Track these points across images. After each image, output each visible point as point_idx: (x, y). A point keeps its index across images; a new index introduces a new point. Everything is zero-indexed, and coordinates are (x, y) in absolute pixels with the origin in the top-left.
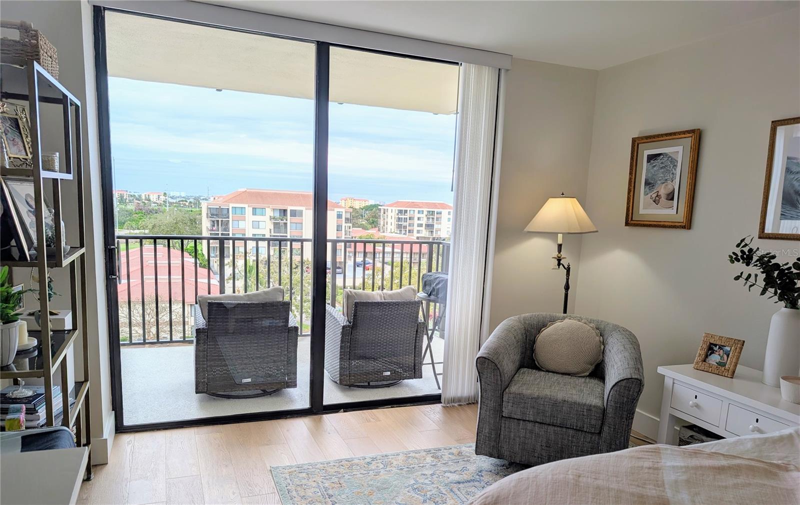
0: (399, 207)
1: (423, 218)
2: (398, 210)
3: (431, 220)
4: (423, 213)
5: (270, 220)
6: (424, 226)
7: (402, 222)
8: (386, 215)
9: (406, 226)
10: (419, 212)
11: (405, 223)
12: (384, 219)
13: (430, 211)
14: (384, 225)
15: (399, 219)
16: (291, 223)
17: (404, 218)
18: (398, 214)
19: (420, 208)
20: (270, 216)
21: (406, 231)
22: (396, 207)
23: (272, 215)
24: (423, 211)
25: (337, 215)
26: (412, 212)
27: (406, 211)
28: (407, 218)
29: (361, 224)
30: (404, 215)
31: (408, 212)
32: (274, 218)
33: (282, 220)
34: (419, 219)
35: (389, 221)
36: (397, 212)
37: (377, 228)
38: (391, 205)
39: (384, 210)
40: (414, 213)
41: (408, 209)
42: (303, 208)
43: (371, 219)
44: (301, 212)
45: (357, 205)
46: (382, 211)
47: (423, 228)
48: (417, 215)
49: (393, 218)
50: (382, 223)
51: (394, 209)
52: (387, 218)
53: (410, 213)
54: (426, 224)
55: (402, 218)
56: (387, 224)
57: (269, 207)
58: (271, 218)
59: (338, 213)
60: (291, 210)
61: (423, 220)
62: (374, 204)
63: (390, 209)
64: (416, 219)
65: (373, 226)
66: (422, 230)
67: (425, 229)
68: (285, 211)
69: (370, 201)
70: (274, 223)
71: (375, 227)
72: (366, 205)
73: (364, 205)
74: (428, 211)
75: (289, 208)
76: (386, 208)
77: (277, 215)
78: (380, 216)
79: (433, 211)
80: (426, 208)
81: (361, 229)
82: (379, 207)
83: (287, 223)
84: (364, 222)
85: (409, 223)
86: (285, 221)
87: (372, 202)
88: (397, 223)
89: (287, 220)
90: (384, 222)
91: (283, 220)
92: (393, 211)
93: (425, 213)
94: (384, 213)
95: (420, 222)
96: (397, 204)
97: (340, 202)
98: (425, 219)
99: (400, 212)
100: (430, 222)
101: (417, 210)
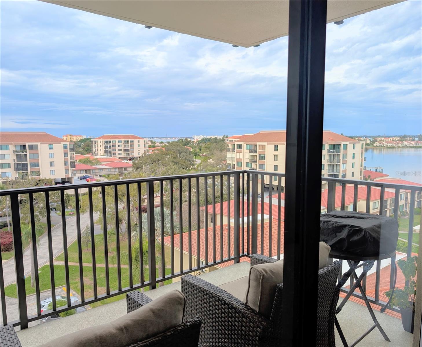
0: (105, 139)
1: (122, 145)
2: (105, 141)
3: (127, 146)
4: (121, 142)
5: (13, 153)
6: (123, 150)
7: (108, 148)
8: (96, 144)
9: (111, 151)
10: (119, 142)
11: (110, 149)
12: (95, 147)
13: (126, 141)
14: (96, 151)
15: (106, 147)
16: (29, 154)
17: (109, 146)
18: (104, 144)
19: (119, 139)
20: (13, 150)
21: (111, 154)
22: (102, 139)
23: (15, 149)
24: (121, 141)
25: (64, 146)
26: (114, 142)
27: (110, 142)
28: (111, 146)
29: (80, 152)
30: (109, 144)
31: (111, 142)
32: (16, 151)
33: (22, 152)
34: (119, 146)
35: (99, 148)
36: (104, 142)
37: (91, 154)
38: (100, 138)
39: (95, 141)
40: (115, 142)
41: (111, 140)
42: (38, 144)
43: (86, 148)
44: (37, 145)
45: (75, 139)
46: (94, 143)
47: (122, 152)
48: (117, 144)
49: (102, 146)
50: (94, 150)
51: (101, 140)
52: (97, 146)
53: (113, 142)
54: (124, 149)
55: (108, 146)
56: (98, 150)
57: (12, 144)
58: (14, 152)
59: (64, 145)
60: (29, 145)
61: (122, 147)
62: (86, 138)
63: (99, 141)
64: (117, 146)
65: (88, 152)
66: (122, 153)
67: (124, 152)
68: (24, 146)
69: (83, 136)
70: (16, 154)
71: (89, 153)
72: (81, 139)
73: (79, 139)
74: (124, 141)
75: (27, 144)
76: (96, 140)
77: (19, 149)
78: (92, 145)
79: (128, 141)
80: (123, 139)
81: (80, 155)
82: (91, 140)
83: (26, 154)
84: (81, 150)
85: (113, 149)
86: (25, 153)
87: (84, 137)
88: (105, 149)
89: (26, 152)
90: (96, 149)
91: (24, 153)
92: (101, 142)
93: (123, 142)
94: (95, 143)
95: (119, 148)
96: (104, 137)
97: (63, 138)
98: (123, 146)
99: (106, 142)
100: (127, 148)
101: (117, 140)
